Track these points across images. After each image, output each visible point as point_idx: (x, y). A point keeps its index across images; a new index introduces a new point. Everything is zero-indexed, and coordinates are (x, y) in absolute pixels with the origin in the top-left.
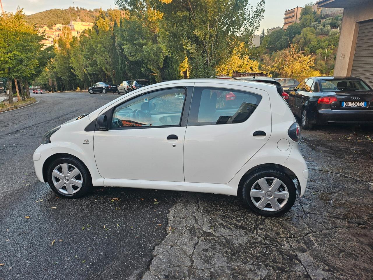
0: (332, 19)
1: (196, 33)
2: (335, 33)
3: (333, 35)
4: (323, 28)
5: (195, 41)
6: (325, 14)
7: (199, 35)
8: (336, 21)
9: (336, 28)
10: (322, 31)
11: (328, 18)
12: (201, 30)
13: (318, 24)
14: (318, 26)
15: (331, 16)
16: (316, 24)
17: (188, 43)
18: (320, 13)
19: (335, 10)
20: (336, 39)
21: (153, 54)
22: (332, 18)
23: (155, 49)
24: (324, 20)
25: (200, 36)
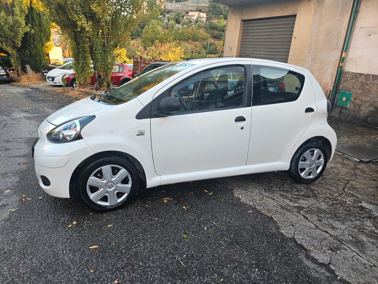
0: (175, 15)
1: (94, 8)
2: (178, 28)
3: (177, 30)
4: (168, 22)
5: (89, 17)
6: (168, 9)
7: (97, 11)
8: (178, 17)
9: (178, 24)
10: (167, 25)
11: (172, 13)
12: (100, 5)
13: (163, 18)
14: (164, 20)
15: (173, 12)
16: (162, 18)
17: (83, 19)
18: (164, 8)
19: (176, 7)
20: (180, 34)
21: (8, 28)
22: (174, 13)
23: (11, 22)
24: (168, 15)
25: (98, 13)
